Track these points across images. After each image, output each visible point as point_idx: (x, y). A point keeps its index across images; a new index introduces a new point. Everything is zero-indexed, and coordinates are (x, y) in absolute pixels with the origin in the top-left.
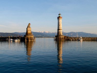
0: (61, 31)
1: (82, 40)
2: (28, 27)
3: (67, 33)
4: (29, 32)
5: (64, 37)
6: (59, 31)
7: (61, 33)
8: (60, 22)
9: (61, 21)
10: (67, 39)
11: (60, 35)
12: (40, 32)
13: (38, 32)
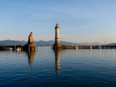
0: (59, 40)
1: (77, 48)
2: (30, 35)
3: (47, 42)
4: (31, 41)
5: (61, 45)
6: (57, 40)
7: (59, 42)
8: (57, 32)
9: (58, 30)
10: (64, 47)
11: (58, 44)
12: (19, 40)
13: (16, 40)
